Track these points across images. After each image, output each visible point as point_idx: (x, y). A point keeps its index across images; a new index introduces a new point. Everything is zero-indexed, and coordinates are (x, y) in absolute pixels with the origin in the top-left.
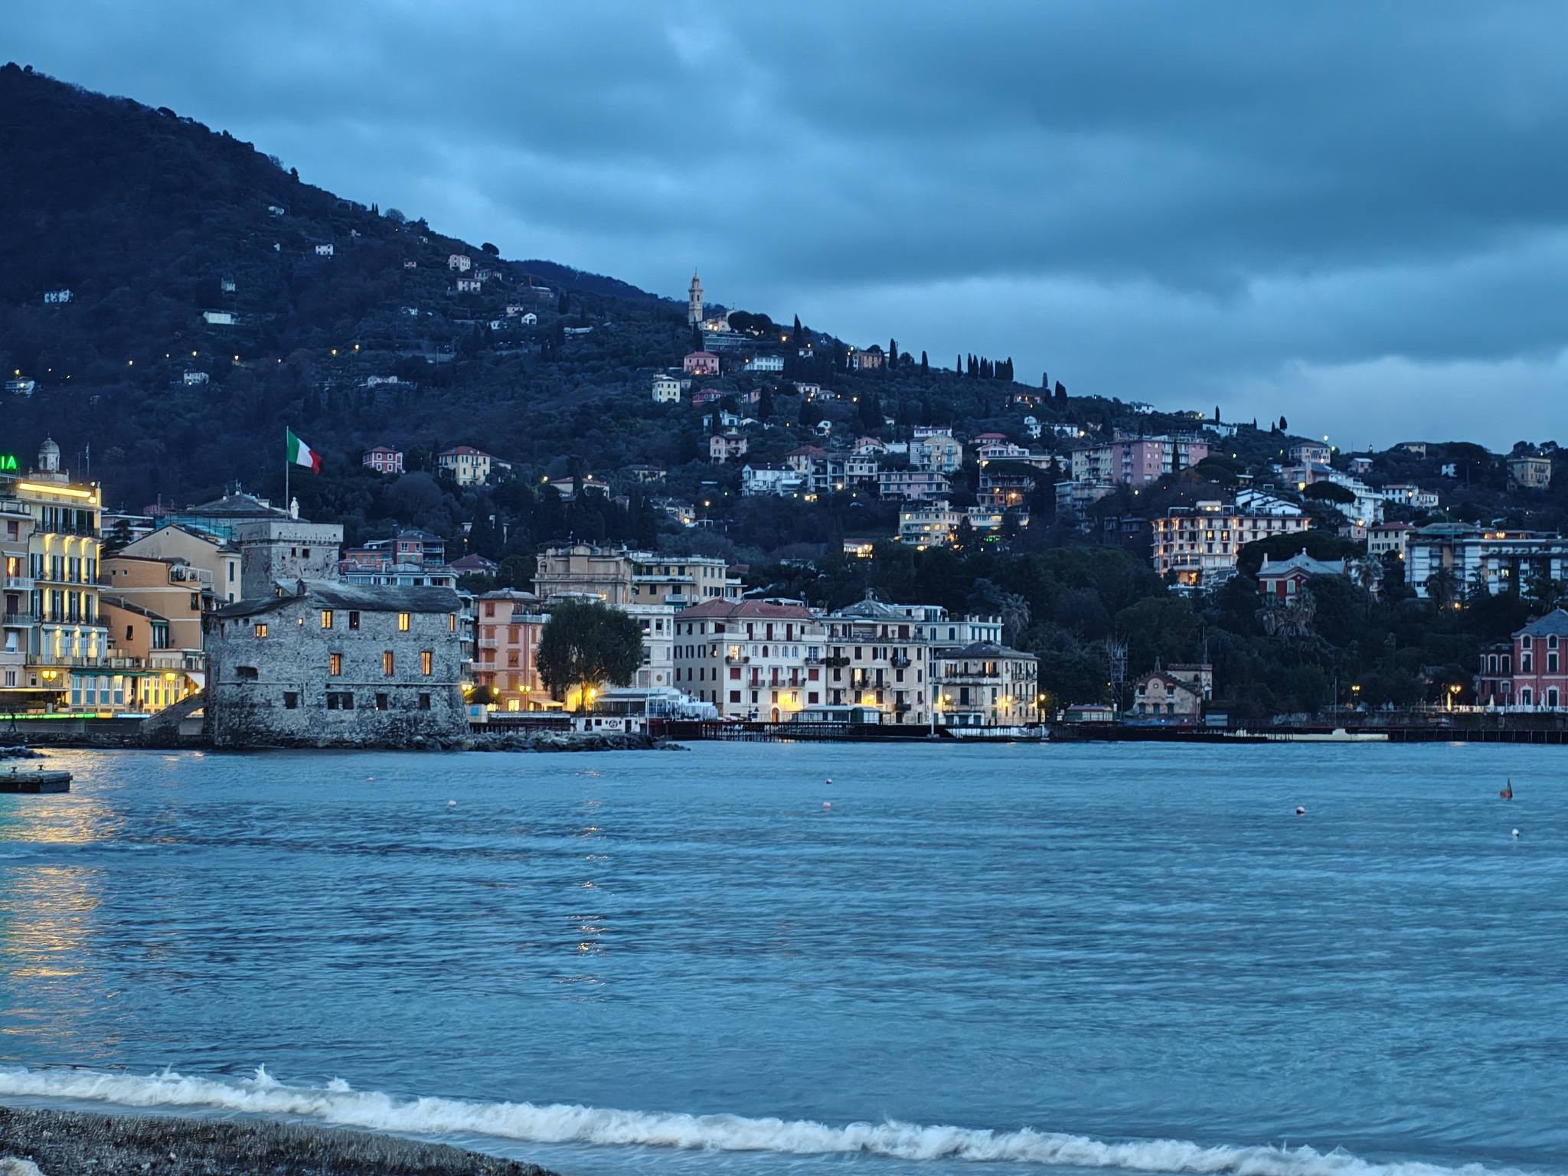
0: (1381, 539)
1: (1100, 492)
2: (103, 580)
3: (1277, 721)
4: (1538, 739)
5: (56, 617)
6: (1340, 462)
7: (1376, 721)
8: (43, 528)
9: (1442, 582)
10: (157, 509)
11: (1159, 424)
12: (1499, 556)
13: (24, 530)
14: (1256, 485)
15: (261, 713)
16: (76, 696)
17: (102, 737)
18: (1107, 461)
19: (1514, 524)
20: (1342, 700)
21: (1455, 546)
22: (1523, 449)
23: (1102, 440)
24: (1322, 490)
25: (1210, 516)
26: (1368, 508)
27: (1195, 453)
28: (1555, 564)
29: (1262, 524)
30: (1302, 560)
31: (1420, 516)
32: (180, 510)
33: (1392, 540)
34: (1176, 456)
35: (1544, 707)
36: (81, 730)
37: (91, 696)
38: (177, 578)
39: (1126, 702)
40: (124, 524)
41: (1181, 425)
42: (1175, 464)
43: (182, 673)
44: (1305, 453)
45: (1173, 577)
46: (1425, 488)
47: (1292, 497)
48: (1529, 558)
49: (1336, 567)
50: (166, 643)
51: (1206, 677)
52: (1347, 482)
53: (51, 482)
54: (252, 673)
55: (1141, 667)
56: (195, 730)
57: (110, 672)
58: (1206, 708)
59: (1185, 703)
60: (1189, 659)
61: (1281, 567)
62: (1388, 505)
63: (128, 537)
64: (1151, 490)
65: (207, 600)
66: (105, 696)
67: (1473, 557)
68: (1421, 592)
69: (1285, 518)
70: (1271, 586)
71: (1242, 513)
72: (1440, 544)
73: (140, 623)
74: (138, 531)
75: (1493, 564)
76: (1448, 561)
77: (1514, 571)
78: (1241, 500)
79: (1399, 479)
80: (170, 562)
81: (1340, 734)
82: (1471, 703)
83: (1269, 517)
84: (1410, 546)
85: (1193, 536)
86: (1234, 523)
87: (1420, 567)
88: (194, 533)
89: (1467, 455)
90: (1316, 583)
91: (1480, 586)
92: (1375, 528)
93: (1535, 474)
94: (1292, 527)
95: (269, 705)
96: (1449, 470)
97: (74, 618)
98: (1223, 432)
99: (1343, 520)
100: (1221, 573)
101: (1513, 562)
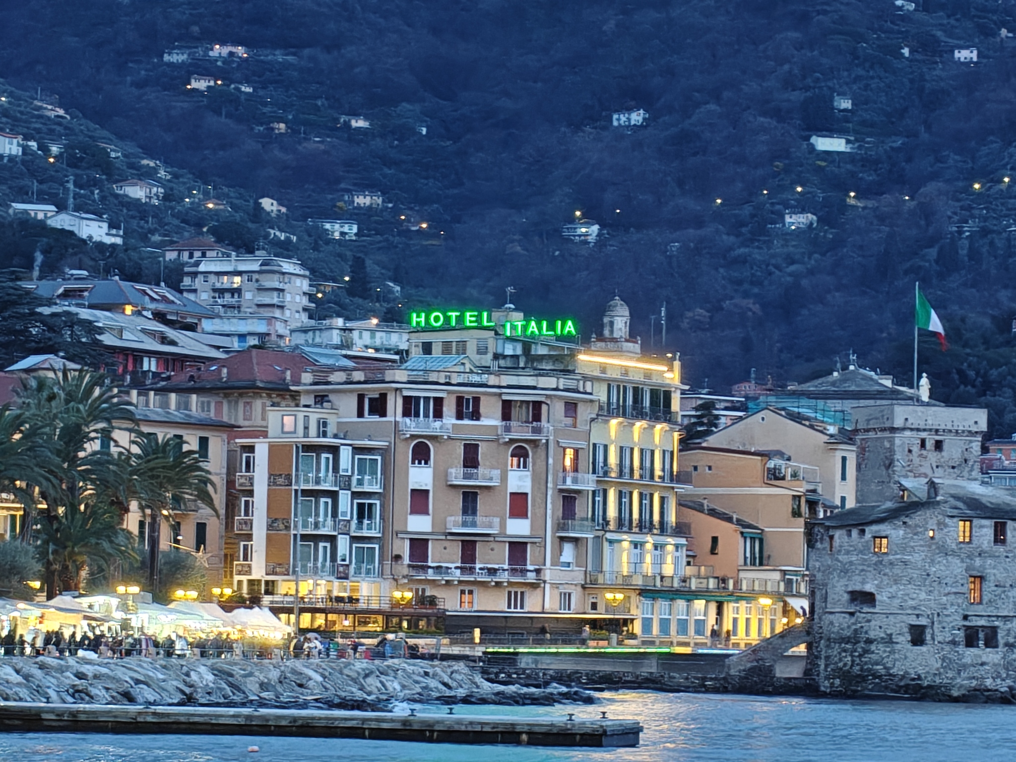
2: (681, 478)
5: (622, 524)
8: (608, 411)
10: (749, 388)
13: (585, 413)
15: (879, 651)
16: (647, 624)
17: (678, 678)
32: (779, 389)
36: (650, 668)
37: (665, 625)
38: (775, 476)
40: (708, 407)
43: (780, 597)
50: (760, 559)
53: (620, 352)
54: (868, 598)
56: (795, 671)
57: (690, 596)
63: (713, 422)
65: (812, 505)
66: (683, 626)
73: (727, 532)
74: (725, 416)
80: (765, 455)
88: (797, 418)
95: (889, 640)
97: (645, 526)
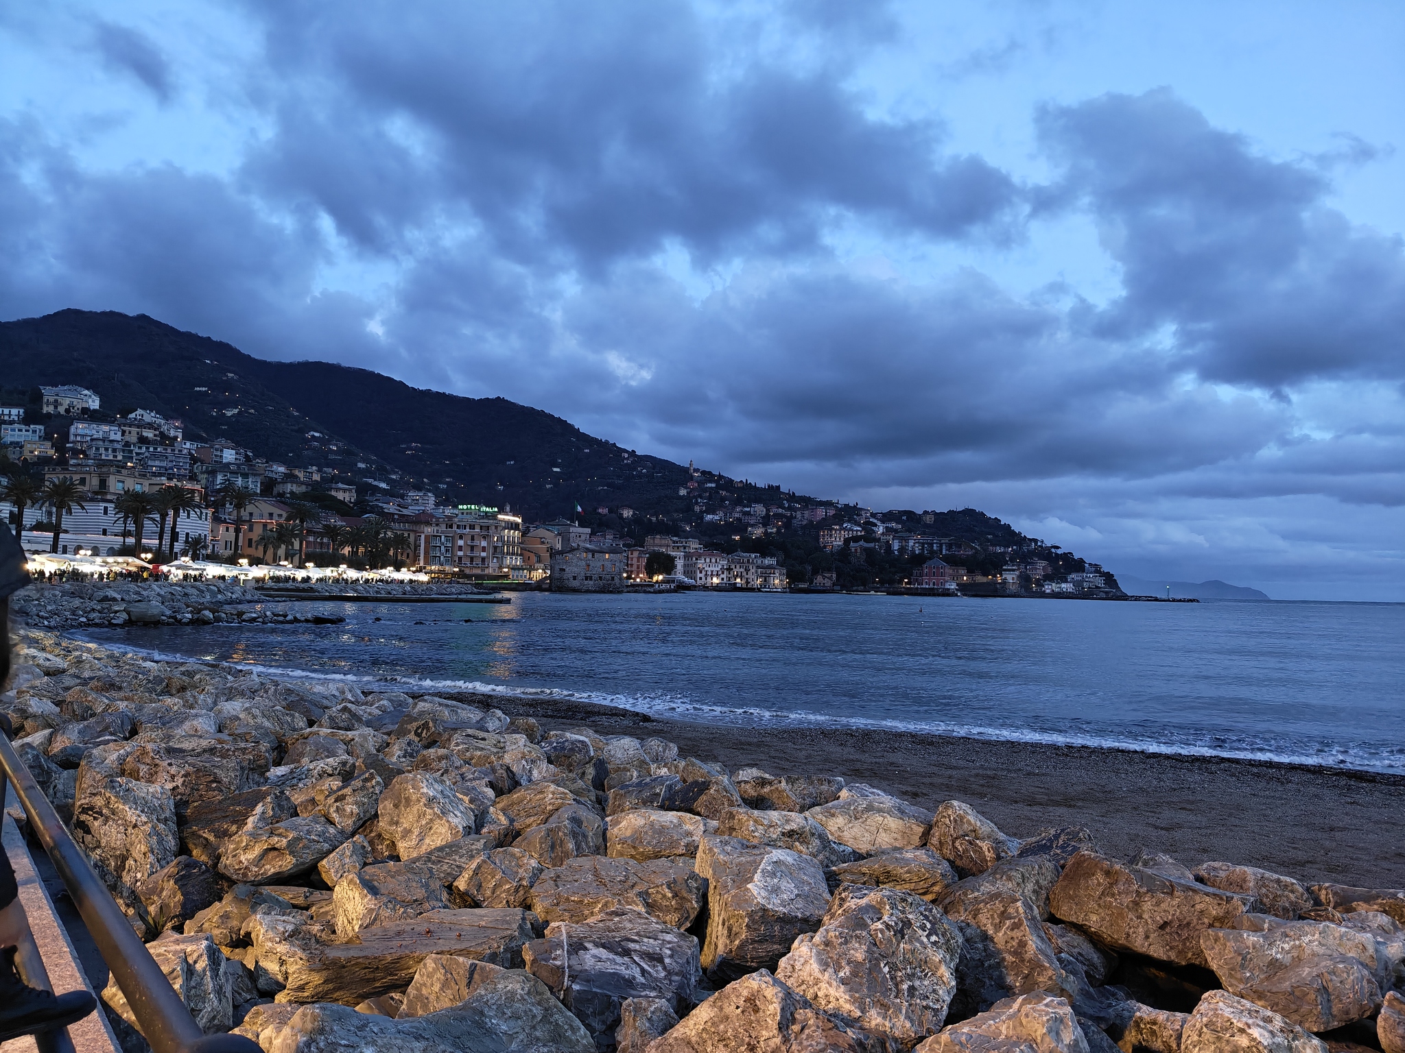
0: (885, 537)
1: (805, 523)
2: (522, 543)
3: (854, 588)
4: (930, 595)
5: (508, 553)
6: (873, 515)
7: (883, 589)
8: (505, 528)
9: (902, 550)
10: (537, 523)
11: (822, 503)
12: (918, 543)
13: (499, 528)
14: (849, 521)
15: (567, 581)
16: (513, 576)
17: (520, 588)
18: (806, 513)
19: (923, 534)
20: (873, 583)
21: (907, 541)
22: (926, 512)
23: (805, 508)
24: (868, 523)
25: (836, 530)
26: (881, 528)
27: (831, 512)
28: (935, 545)
29: (851, 532)
30: (862, 543)
31: (896, 531)
32: (544, 523)
33: (888, 537)
34: (826, 513)
35: (931, 586)
36: (513, 586)
37: (517, 576)
38: (543, 543)
39: (811, 582)
40: (529, 527)
41: (828, 504)
42: (826, 515)
43: (543, 570)
44: (863, 512)
45: (825, 547)
46: (897, 523)
47: (860, 526)
48: (927, 543)
49: (872, 545)
50: (539, 561)
51: (834, 576)
52: (875, 521)
53: (508, 515)
54: (564, 570)
55: (815, 572)
56: (547, 586)
57: (523, 569)
58: (834, 584)
59: (828, 583)
60: (829, 570)
61: (856, 545)
62: (887, 527)
63: (529, 531)
64: (818, 522)
65: (551, 549)
66: (521, 576)
67: (911, 543)
68: (896, 552)
69: (857, 531)
70: (853, 550)
71: (845, 529)
72: (901, 539)
73: (532, 555)
74: (532, 529)
75: (917, 545)
76: (904, 544)
77: (923, 547)
78: (844, 526)
79: (890, 520)
80: (541, 538)
81: (872, 592)
82: (910, 584)
83: (853, 531)
84: (893, 540)
85: (831, 535)
86: (843, 532)
87: (896, 546)
88: (548, 530)
89: (910, 514)
90: (866, 549)
91: (913, 551)
92: (883, 534)
93: (929, 519)
94: (859, 534)
95: (568, 579)
96: (904, 518)
97: (513, 554)
98: (840, 506)
99: (874, 532)
100: (839, 546)
101: (923, 544)
